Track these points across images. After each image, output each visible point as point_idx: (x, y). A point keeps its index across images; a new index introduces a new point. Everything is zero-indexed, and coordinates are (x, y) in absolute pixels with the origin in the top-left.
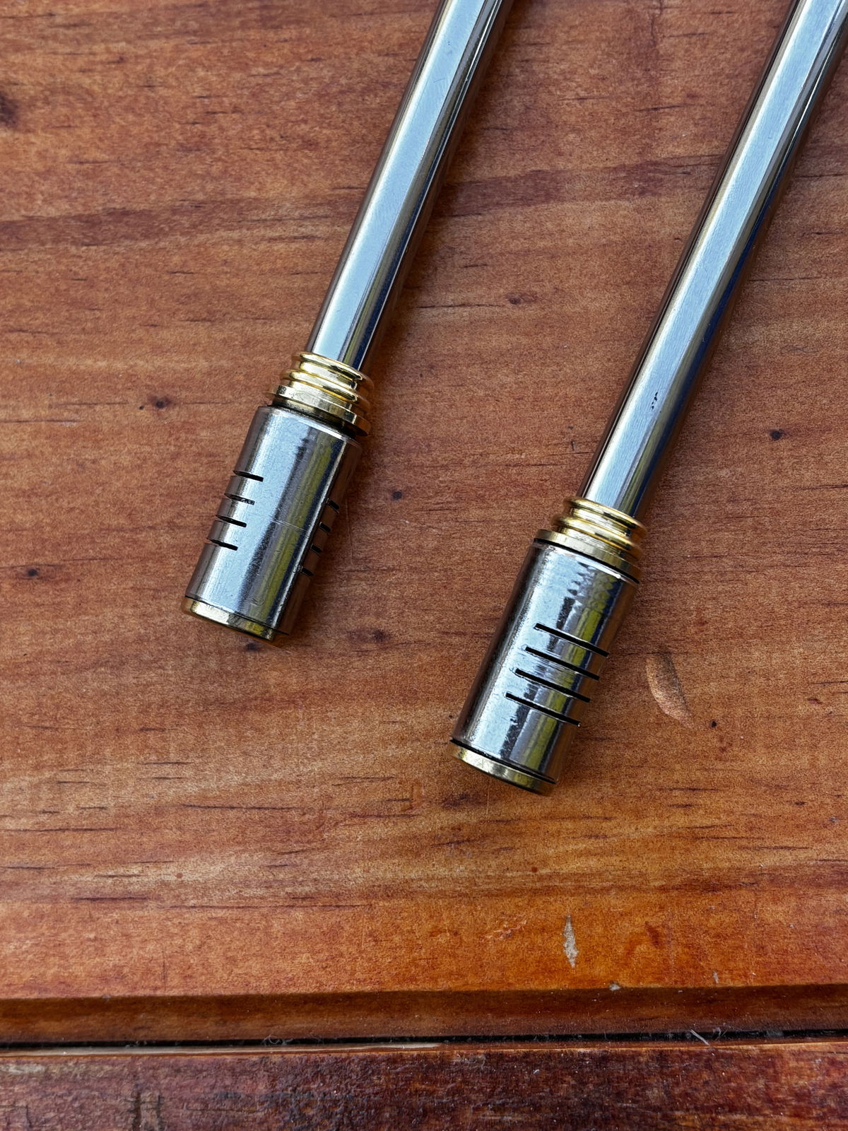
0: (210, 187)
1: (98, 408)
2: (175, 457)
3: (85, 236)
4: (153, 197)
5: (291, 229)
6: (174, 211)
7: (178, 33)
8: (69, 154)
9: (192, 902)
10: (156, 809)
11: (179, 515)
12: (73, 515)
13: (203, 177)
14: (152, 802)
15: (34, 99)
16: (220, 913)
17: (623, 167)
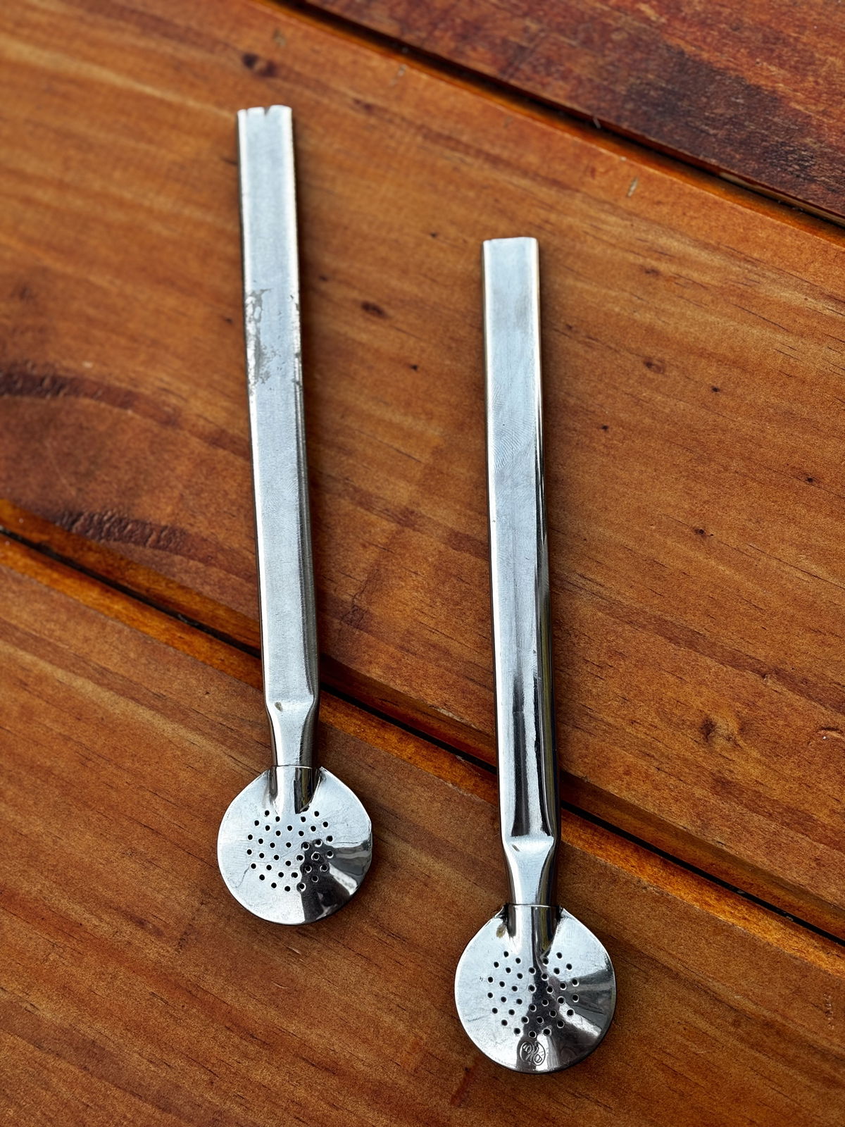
0: (620, 629)
1: (735, 547)
2: (706, 502)
3: (698, 638)
4: (652, 640)
5: (589, 585)
6: (644, 627)
7: (596, 719)
8: (685, 687)
9: (806, 284)
10: (802, 336)
11: (719, 472)
12: (775, 499)
13: (621, 636)
14: (803, 340)
15: (690, 727)
16: (793, 273)
17: (414, 530)
